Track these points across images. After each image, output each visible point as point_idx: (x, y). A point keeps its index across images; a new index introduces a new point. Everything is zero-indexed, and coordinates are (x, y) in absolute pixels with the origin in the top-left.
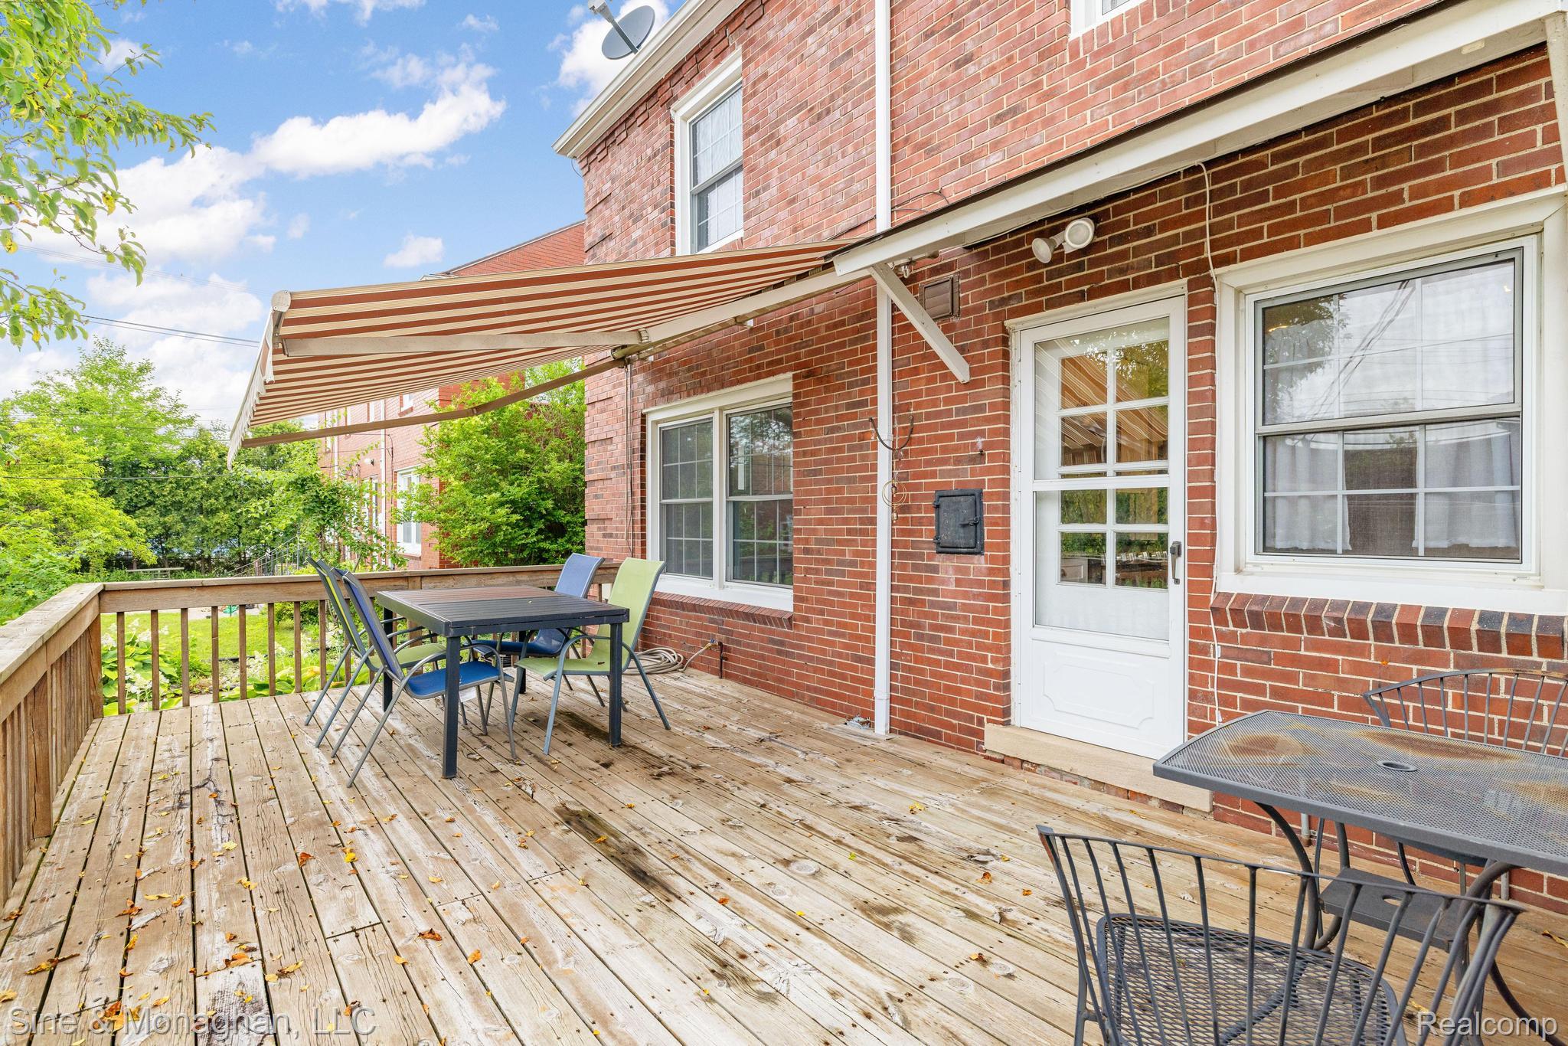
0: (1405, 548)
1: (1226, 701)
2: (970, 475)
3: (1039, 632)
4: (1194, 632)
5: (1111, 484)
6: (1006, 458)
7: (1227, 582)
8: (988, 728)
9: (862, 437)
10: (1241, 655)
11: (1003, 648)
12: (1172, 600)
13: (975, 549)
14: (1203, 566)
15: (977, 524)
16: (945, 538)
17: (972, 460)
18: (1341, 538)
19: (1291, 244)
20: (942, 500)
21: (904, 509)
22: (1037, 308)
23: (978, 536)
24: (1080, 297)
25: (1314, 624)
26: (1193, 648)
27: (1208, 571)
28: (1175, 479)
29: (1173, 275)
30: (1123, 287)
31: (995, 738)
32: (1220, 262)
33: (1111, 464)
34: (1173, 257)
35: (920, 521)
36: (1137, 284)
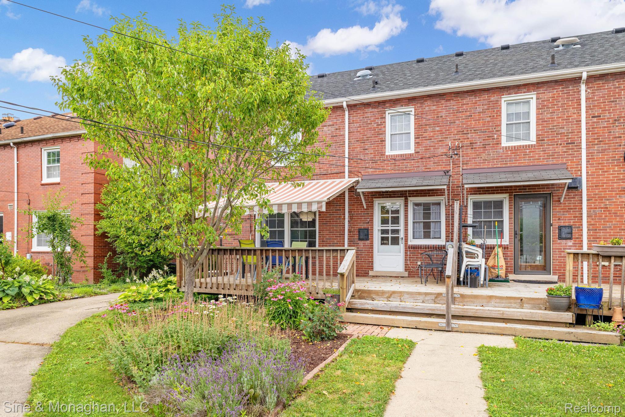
0: (430, 238)
1: (410, 260)
2: (365, 226)
3: (379, 254)
4: (405, 251)
5: (390, 228)
6: (373, 223)
7: (410, 243)
8: (370, 272)
9: (339, 217)
10: (412, 253)
11: (372, 257)
12: (402, 246)
13: (367, 239)
14: (406, 240)
15: (368, 235)
16: (361, 237)
17: (367, 223)
18: (422, 237)
19: (418, 196)
20: (360, 230)
21: (350, 232)
22: (380, 198)
23: (368, 237)
24: (388, 197)
25: (421, 248)
26: (405, 253)
27: (407, 241)
28: (401, 227)
29: (402, 197)
30: (395, 197)
31: (371, 273)
32: (410, 196)
33: (390, 225)
34: (403, 194)
35: (355, 234)
36: (397, 197)
